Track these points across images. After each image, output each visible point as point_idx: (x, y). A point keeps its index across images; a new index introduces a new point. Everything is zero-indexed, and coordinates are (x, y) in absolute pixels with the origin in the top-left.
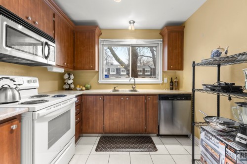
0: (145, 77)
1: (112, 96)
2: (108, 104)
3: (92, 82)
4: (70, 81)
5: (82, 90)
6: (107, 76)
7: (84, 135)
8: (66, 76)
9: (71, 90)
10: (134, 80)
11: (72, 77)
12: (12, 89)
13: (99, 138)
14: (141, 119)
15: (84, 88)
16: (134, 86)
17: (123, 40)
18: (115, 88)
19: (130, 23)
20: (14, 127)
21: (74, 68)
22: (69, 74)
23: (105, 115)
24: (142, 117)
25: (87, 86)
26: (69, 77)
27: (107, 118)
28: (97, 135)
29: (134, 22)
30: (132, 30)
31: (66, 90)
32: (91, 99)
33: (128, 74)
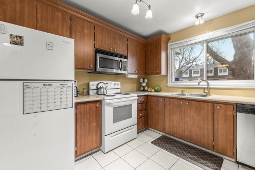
0: (217, 80)
1: (171, 99)
2: (168, 107)
3: (162, 85)
4: (144, 85)
5: (151, 92)
6: (177, 79)
7: (151, 129)
8: (142, 80)
9: (146, 91)
10: (208, 83)
11: (146, 81)
12: (103, 88)
13: (161, 135)
14: (205, 131)
15: (153, 90)
16: (206, 91)
17: (194, 38)
18: (182, 91)
19: (197, 17)
20: (97, 105)
21: (146, 74)
22: (144, 79)
23: (166, 116)
24: (208, 129)
25: (156, 88)
26: (144, 81)
27: (167, 119)
28: (160, 132)
29: (202, 15)
30: (200, 24)
31: (142, 91)
32: (154, 99)
33: (202, 76)
